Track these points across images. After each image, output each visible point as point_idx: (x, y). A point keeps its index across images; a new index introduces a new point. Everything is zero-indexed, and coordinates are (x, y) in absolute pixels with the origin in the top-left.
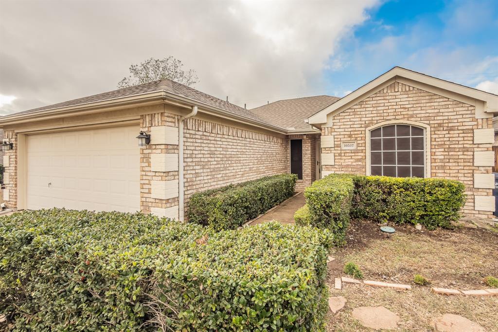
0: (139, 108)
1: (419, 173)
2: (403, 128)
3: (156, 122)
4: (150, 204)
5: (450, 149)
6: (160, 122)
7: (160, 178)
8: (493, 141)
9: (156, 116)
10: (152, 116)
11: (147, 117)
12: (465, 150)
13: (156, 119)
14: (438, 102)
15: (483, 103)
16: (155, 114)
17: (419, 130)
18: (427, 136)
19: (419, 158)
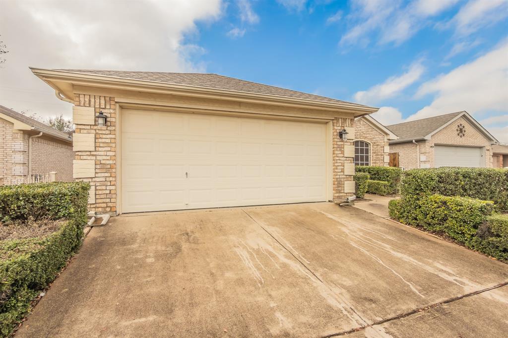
0: (334, 112)
1: (367, 164)
2: (362, 142)
3: (347, 124)
4: (342, 180)
5: (377, 155)
6: (350, 124)
7: (350, 161)
8: (389, 152)
9: (347, 120)
10: (345, 120)
11: (340, 120)
12: (382, 155)
13: (347, 122)
14: (374, 132)
15: (387, 134)
16: (346, 119)
17: (367, 145)
18: (371, 148)
19: (367, 159)
